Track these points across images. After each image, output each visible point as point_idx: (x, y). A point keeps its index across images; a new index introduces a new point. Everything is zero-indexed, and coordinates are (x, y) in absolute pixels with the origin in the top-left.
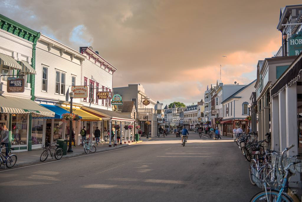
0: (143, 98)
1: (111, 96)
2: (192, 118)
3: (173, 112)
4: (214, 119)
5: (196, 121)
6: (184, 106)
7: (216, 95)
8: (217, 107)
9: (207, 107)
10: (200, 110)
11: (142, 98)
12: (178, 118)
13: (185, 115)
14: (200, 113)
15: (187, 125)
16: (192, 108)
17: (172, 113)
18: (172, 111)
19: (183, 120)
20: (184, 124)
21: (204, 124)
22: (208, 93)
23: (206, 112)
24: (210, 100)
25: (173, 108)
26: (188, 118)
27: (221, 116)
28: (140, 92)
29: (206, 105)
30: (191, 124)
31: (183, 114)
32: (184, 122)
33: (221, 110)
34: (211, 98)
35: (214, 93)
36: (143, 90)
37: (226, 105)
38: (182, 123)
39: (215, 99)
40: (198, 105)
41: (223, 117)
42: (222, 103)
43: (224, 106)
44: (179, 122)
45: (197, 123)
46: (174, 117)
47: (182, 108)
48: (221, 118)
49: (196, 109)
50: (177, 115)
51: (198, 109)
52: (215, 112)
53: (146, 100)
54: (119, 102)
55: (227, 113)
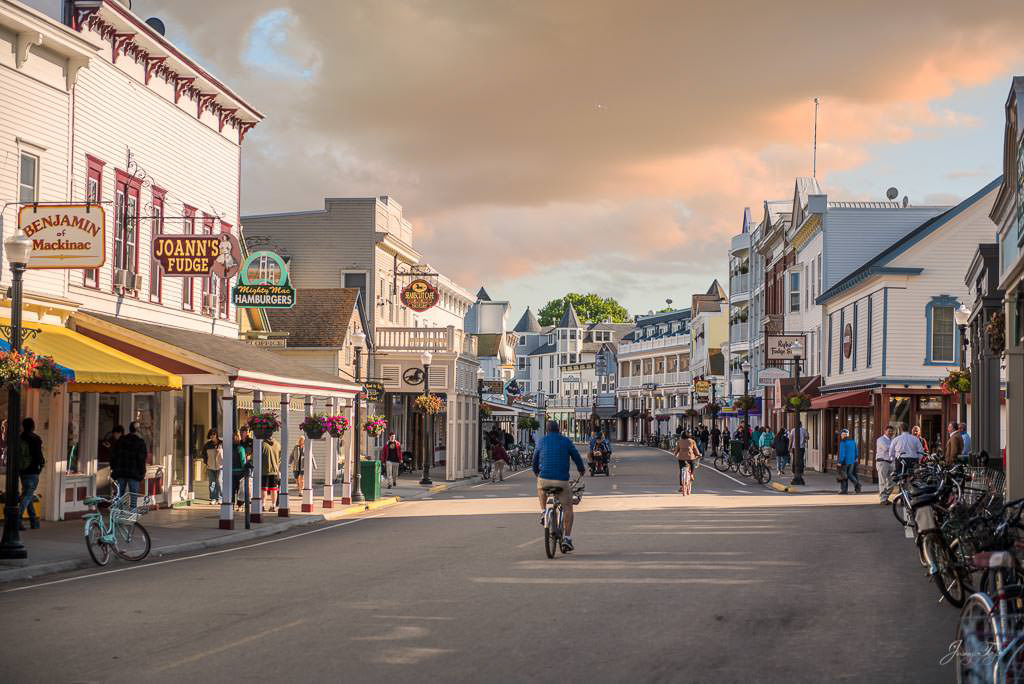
0: (402, 274)
1: (229, 260)
2: (663, 379)
3: (565, 347)
4: (778, 385)
5: (683, 397)
6: (620, 313)
7: (788, 260)
8: (792, 322)
9: (744, 320)
10: (702, 335)
11: (400, 270)
12: (590, 378)
13: (623, 363)
14: (706, 355)
15: (635, 415)
16: (665, 328)
17: (559, 351)
18: (559, 342)
19: (613, 391)
20: (617, 408)
21: (724, 410)
22: (749, 246)
23: (734, 348)
24: (755, 283)
25: (561, 326)
26: (642, 379)
27: (812, 371)
28: (386, 242)
29: (737, 309)
30: (658, 412)
31: (616, 360)
32: (620, 402)
33: (816, 337)
34: (764, 276)
35: (781, 247)
36: (403, 227)
37: (842, 309)
38: (610, 403)
39: (783, 279)
40: (693, 312)
41: (824, 373)
42: (819, 301)
43: (830, 315)
44: (591, 402)
45: (690, 408)
46: (566, 375)
47: (611, 327)
48: (812, 378)
49: (683, 331)
50: (585, 365)
51: (693, 333)
52: (782, 348)
53: (420, 285)
54: (277, 294)
55: (847, 354)
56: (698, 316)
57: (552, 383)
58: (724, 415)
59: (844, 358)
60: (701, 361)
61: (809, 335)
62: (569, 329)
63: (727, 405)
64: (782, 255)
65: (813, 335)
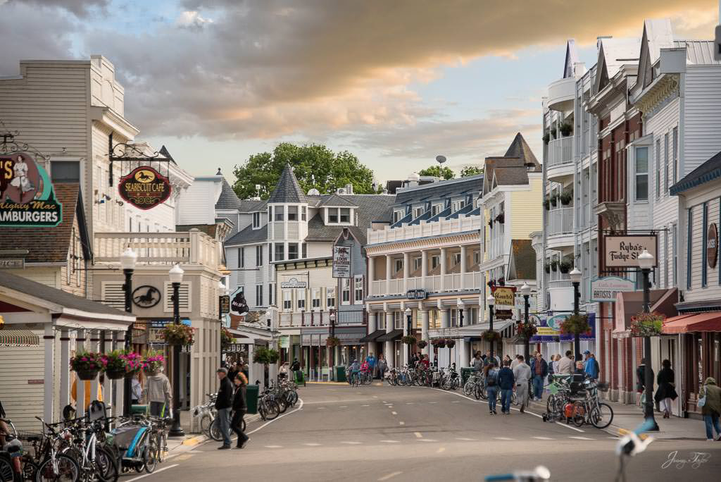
2: (440, 283)
3: (280, 233)
4: (619, 300)
5: (472, 310)
7: (631, 127)
8: (638, 216)
9: (567, 201)
10: (501, 219)
11: (117, 153)
12: (324, 280)
13: (376, 259)
14: (507, 249)
15: (396, 338)
16: (440, 207)
17: (272, 239)
18: (273, 226)
19: (361, 302)
20: (367, 327)
21: (541, 331)
22: (574, 97)
23: (551, 243)
24: (584, 152)
25: (275, 201)
26: (406, 283)
27: (667, 283)
28: (106, 120)
29: (555, 185)
30: (434, 334)
31: (364, 253)
32: (371, 319)
33: (670, 238)
34: (597, 144)
35: (622, 107)
36: (117, 94)
37: (705, 204)
38: (356, 320)
39: (624, 153)
40: (485, 182)
41: (682, 286)
42: (674, 191)
43: (690, 209)
44: (326, 319)
45: (487, 327)
46: (284, 277)
47: (350, 200)
48: (666, 291)
49: (468, 210)
50: (316, 261)
51: (486, 214)
52: (624, 252)
53: (146, 173)
54: (40, 210)
55: (712, 262)
56: (494, 191)
57: (259, 289)
58: (539, 338)
59: (708, 267)
60: (500, 257)
61: (662, 234)
62: (286, 205)
63: (544, 324)
64: (623, 120)
65: (666, 235)
